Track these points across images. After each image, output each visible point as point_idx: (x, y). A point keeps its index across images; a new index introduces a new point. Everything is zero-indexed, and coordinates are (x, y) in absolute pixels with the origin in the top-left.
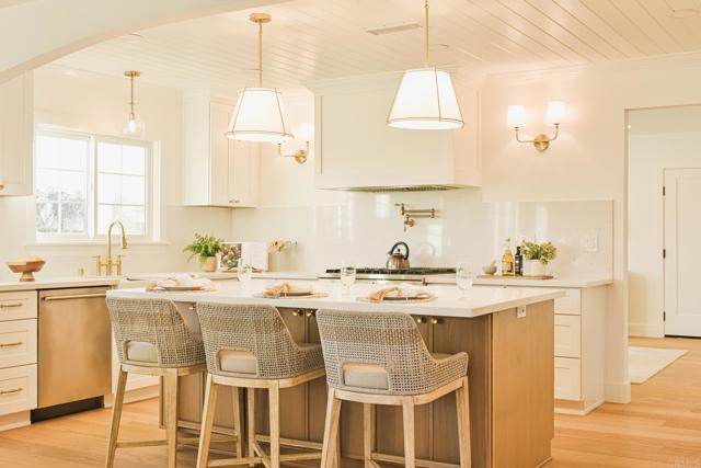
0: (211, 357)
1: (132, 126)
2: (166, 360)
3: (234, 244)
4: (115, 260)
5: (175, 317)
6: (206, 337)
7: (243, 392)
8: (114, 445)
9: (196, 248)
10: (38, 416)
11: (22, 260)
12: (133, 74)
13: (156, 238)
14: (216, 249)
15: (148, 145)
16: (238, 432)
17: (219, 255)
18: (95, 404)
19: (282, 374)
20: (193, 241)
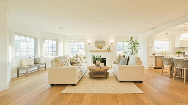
0: (175, 64)
1: (167, 39)
2: (169, 64)
3: (184, 52)
4: (165, 54)
5: (170, 60)
6: (174, 62)
7: (181, 69)
8: (163, 72)
9: (177, 53)
10: (155, 68)
11: (153, 53)
12: (167, 34)
13: (171, 51)
14: (180, 53)
15: (170, 41)
16: (180, 74)
17: (181, 54)
18: (162, 68)
19: (186, 68)
20: (177, 52)
